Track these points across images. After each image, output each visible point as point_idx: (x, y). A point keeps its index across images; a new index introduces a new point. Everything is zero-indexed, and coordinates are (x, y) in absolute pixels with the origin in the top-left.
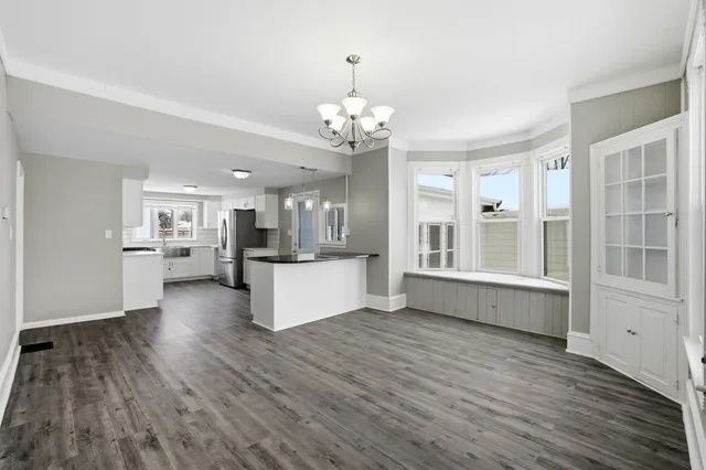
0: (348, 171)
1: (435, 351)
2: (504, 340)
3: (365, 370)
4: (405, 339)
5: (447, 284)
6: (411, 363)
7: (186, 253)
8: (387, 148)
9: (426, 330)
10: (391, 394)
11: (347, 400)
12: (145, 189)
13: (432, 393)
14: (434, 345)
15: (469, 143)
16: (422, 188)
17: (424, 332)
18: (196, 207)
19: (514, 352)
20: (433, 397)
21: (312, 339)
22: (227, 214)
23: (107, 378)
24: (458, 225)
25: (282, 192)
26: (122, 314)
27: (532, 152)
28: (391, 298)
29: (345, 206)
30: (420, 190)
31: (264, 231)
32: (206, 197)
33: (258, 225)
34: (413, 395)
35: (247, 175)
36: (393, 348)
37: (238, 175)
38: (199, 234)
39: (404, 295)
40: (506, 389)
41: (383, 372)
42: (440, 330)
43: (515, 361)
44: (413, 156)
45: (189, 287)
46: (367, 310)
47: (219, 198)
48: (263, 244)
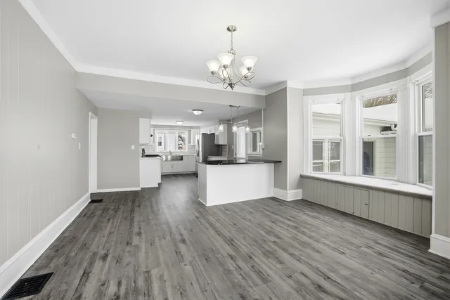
0: (263, 106)
1: (304, 233)
2: (368, 232)
3: (245, 238)
4: (286, 221)
5: (330, 184)
6: (279, 238)
7: (181, 158)
8: (286, 88)
9: (306, 217)
10: (250, 258)
11: (219, 256)
12: (152, 123)
13: (281, 263)
14: (306, 228)
15: (353, 78)
16: (315, 114)
17: (304, 217)
18: (187, 132)
19: (372, 243)
20: (279, 266)
21: (226, 214)
22: (201, 136)
23: (111, 221)
24: (344, 140)
25: (229, 122)
26: (139, 189)
27: (408, 78)
28: (289, 192)
29: (261, 129)
30: (313, 116)
31: (219, 146)
32: (191, 127)
33: (216, 143)
34: (266, 261)
35: (201, 112)
36: (274, 226)
37: (196, 113)
38: (189, 149)
39: (301, 190)
40: (345, 273)
41: (256, 241)
42: (318, 218)
43: (369, 251)
44: (307, 92)
45: (180, 178)
46: (273, 199)
47: (198, 128)
48: (219, 153)
